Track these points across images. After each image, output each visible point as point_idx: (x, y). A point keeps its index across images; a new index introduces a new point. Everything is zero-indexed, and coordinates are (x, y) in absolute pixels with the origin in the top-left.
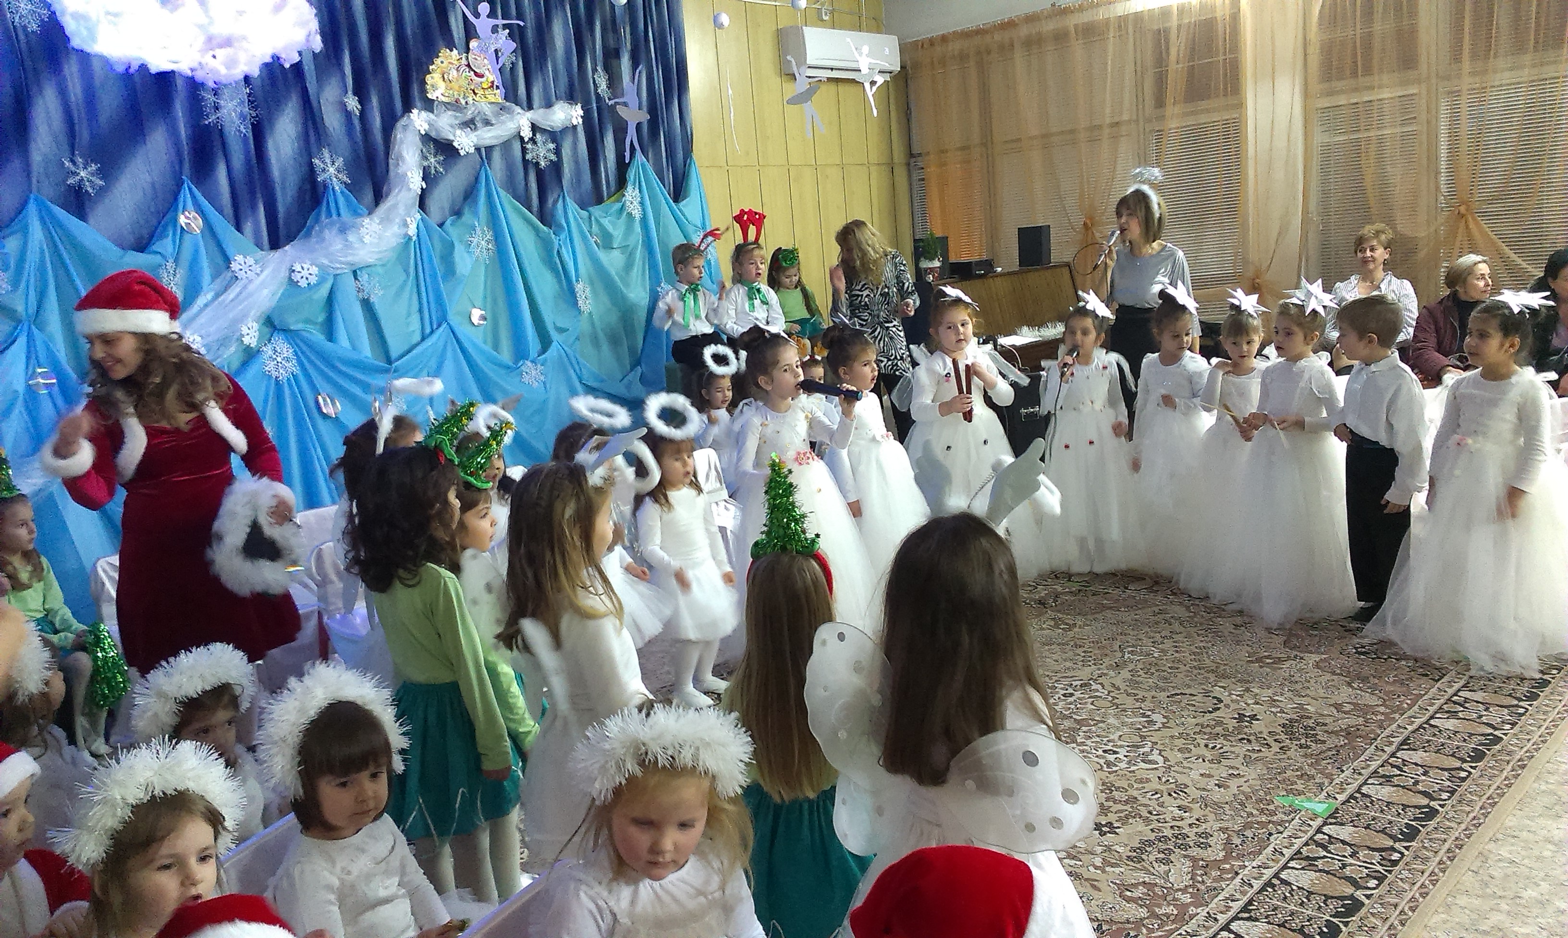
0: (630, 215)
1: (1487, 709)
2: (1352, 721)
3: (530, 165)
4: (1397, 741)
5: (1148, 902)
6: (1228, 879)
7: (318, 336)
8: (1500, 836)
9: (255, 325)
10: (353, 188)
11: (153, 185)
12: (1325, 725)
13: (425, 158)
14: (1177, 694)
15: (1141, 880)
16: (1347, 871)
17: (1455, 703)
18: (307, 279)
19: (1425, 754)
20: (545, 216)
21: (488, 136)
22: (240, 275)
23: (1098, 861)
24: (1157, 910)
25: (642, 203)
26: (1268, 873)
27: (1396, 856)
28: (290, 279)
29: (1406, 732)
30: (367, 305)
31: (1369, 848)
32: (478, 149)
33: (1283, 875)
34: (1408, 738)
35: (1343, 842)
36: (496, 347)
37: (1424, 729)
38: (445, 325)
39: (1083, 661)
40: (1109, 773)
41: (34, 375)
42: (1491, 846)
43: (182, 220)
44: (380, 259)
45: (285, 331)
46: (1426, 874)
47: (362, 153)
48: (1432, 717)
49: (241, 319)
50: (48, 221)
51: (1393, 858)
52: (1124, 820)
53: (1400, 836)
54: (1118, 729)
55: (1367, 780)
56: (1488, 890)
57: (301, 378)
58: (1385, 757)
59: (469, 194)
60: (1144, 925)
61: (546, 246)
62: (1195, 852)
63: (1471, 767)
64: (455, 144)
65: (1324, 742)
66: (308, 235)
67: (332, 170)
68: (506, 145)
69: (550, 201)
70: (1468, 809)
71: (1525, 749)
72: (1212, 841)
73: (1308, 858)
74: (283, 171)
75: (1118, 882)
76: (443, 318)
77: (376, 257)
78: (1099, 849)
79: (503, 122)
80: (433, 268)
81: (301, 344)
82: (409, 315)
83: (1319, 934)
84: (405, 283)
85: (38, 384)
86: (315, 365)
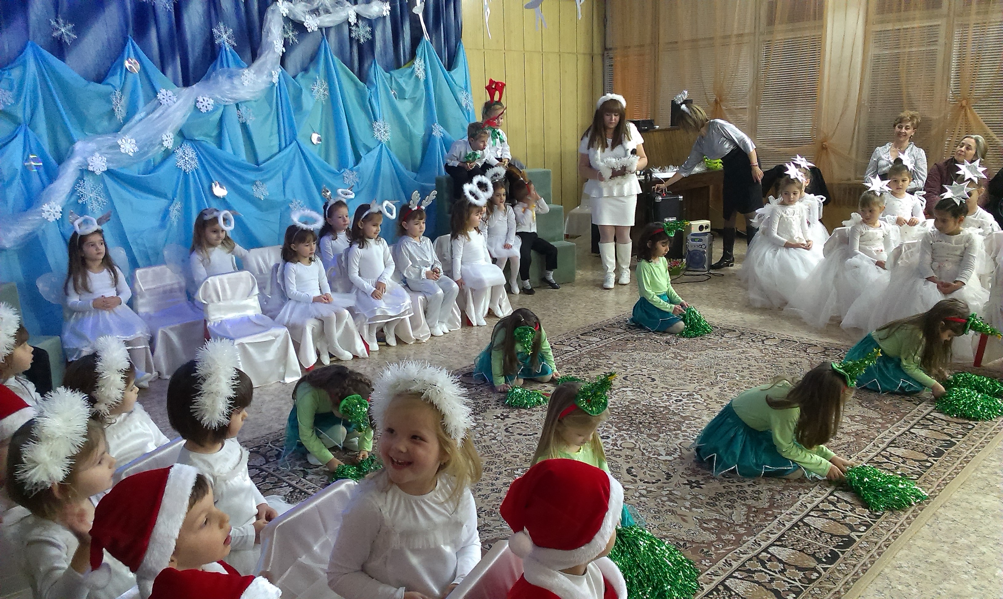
0: (417, 77)
1: (948, 425)
2: (859, 427)
3: (354, 41)
4: (887, 441)
5: (717, 531)
6: (769, 520)
7: (213, 146)
8: (947, 504)
9: (172, 135)
10: (238, 49)
11: (108, 40)
13: (285, 32)
15: (714, 518)
16: (847, 520)
17: (928, 419)
18: (206, 107)
19: (905, 450)
20: (362, 75)
21: (327, 20)
22: (163, 102)
23: (688, 504)
24: (722, 536)
25: (425, 70)
26: (796, 518)
28: (195, 106)
29: (894, 436)
30: (244, 126)
32: (320, 29)
33: (805, 520)
34: (895, 439)
35: (846, 502)
36: (327, 159)
37: (906, 434)
38: (294, 143)
39: (690, 380)
41: (28, 160)
42: (941, 510)
43: (127, 64)
44: (253, 97)
45: (192, 140)
46: (898, 525)
47: (245, 27)
48: (912, 428)
49: (163, 130)
50: (40, 60)
52: (707, 480)
56: (937, 537)
57: (201, 171)
58: (879, 450)
59: (313, 58)
60: (713, 545)
61: (361, 96)
62: (750, 502)
63: (934, 460)
64: (305, 24)
65: (840, 439)
66: (208, 78)
67: (225, 37)
68: (339, 27)
69: (366, 65)
70: (929, 486)
71: (970, 451)
72: (762, 496)
73: (822, 510)
74: (193, 36)
75: (699, 518)
76: (294, 138)
77: (252, 95)
78: (689, 497)
79: (337, 12)
80: (288, 104)
81: (202, 150)
82: (271, 134)
83: (825, 558)
84: (269, 114)
85: (31, 165)
86: (210, 164)
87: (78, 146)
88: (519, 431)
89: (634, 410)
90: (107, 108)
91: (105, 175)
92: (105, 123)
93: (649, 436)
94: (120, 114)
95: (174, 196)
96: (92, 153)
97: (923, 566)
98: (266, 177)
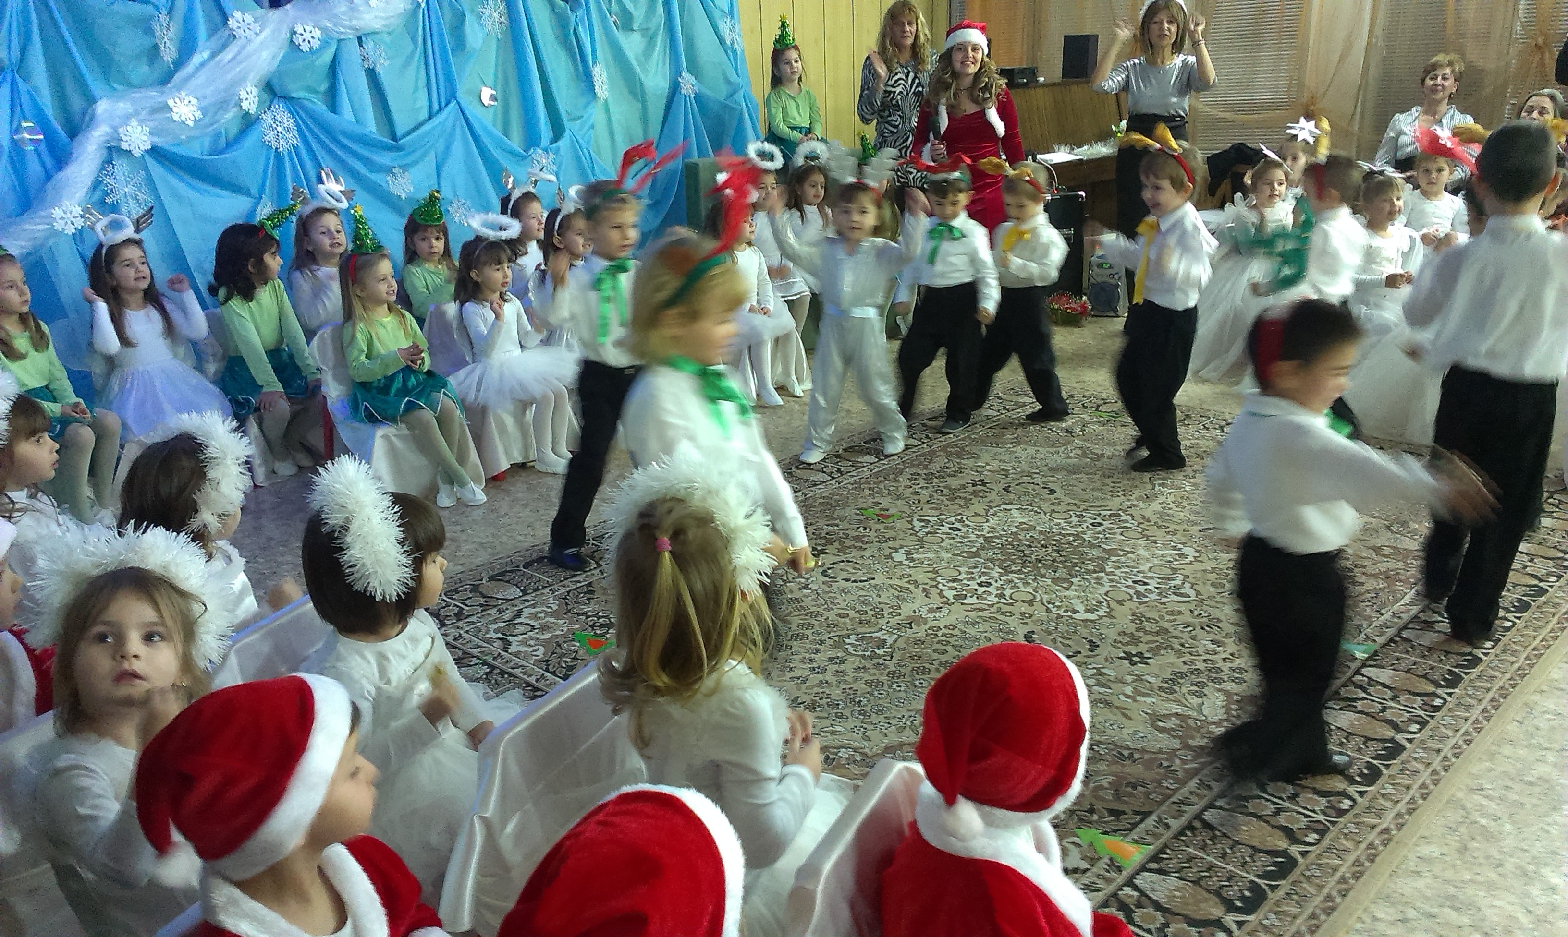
1: (1531, 561)
2: (1391, 564)
5: (1181, 733)
7: (320, 107)
8: (1545, 688)
9: (255, 91)
12: (1365, 567)
14: (1210, 529)
15: (1174, 711)
16: (1388, 714)
18: (309, 42)
22: (239, 33)
23: (1129, 690)
24: (1191, 742)
27: (1438, 702)
28: (291, 41)
30: (372, 74)
31: (1410, 693)
35: (1384, 685)
36: (506, 131)
38: (453, 104)
39: (1111, 491)
40: (1140, 603)
41: (18, 130)
42: (1536, 697)
44: (386, 26)
45: (287, 99)
46: (1470, 722)
49: (240, 81)
51: (1435, 704)
52: (1156, 651)
53: (1442, 683)
54: (1148, 560)
55: (1408, 624)
56: (1534, 741)
57: (303, 151)
60: (1176, 755)
61: (560, 23)
62: (1229, 686)
63: (1516, 617)
70: (1514, 659)
72: (1247, 676)
73: (1345, 699)
75: (1149, 711)
76: (452, 95)
77: (384, 23)
78: (1129, 679)
80: (443, 39)
81: (303, 115)
82: (416, 89)
83: (1359, 776)
84: (413, 53)
85: (24, 138)
86: (317, 138)
87: (102, 107)
88: (844, 575)
89: (1027, 540)
90: (144, 42)
91: (147, 157)
92: (144, 69)
93: (1054, 580)
94: (169, 53)
95: (262, 191)
96: (127, 118)
97: (1517, 787)
98: (408, 160)
